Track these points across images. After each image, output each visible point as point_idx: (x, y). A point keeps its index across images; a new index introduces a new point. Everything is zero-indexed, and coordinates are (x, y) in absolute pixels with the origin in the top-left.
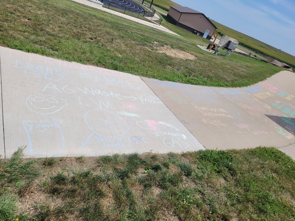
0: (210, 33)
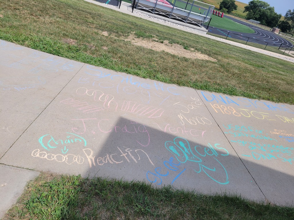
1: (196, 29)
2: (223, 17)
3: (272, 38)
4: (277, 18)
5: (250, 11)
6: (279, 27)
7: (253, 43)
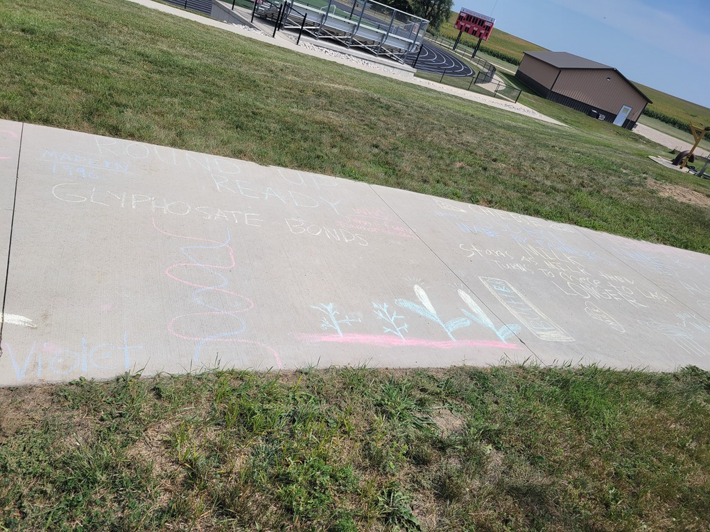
0: (632, 114)
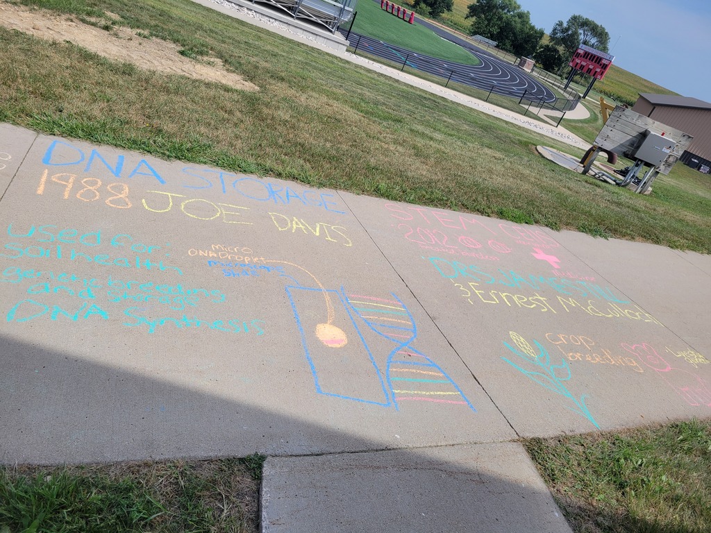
1: (320, 36)
2: (413, 22)
3: (513, 79)
4: (536, 38)
5: (479, 17)
6: (538, 58)
7: (464, 85)
